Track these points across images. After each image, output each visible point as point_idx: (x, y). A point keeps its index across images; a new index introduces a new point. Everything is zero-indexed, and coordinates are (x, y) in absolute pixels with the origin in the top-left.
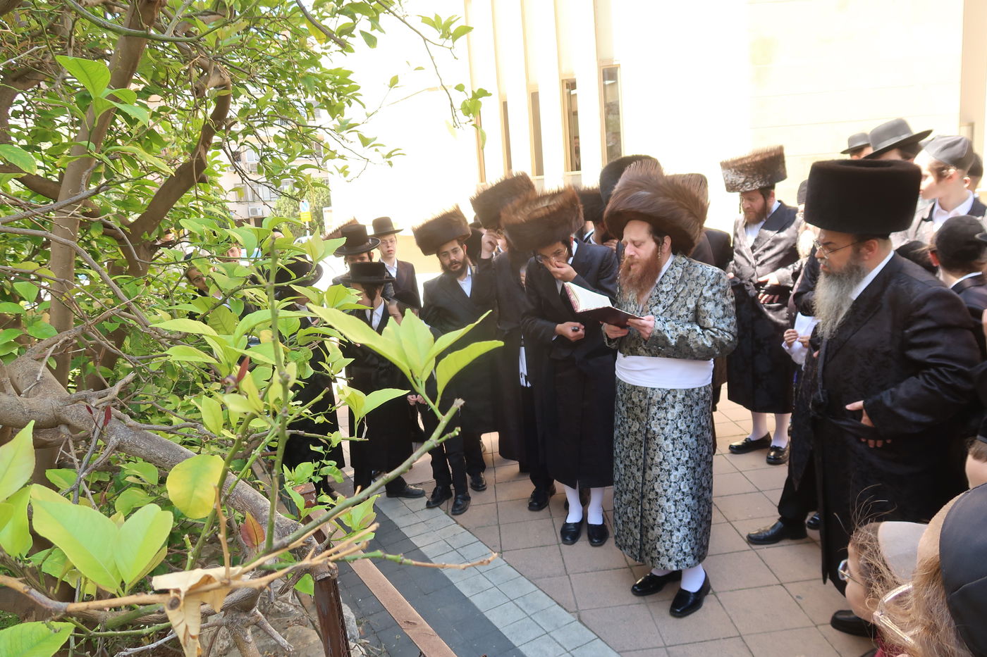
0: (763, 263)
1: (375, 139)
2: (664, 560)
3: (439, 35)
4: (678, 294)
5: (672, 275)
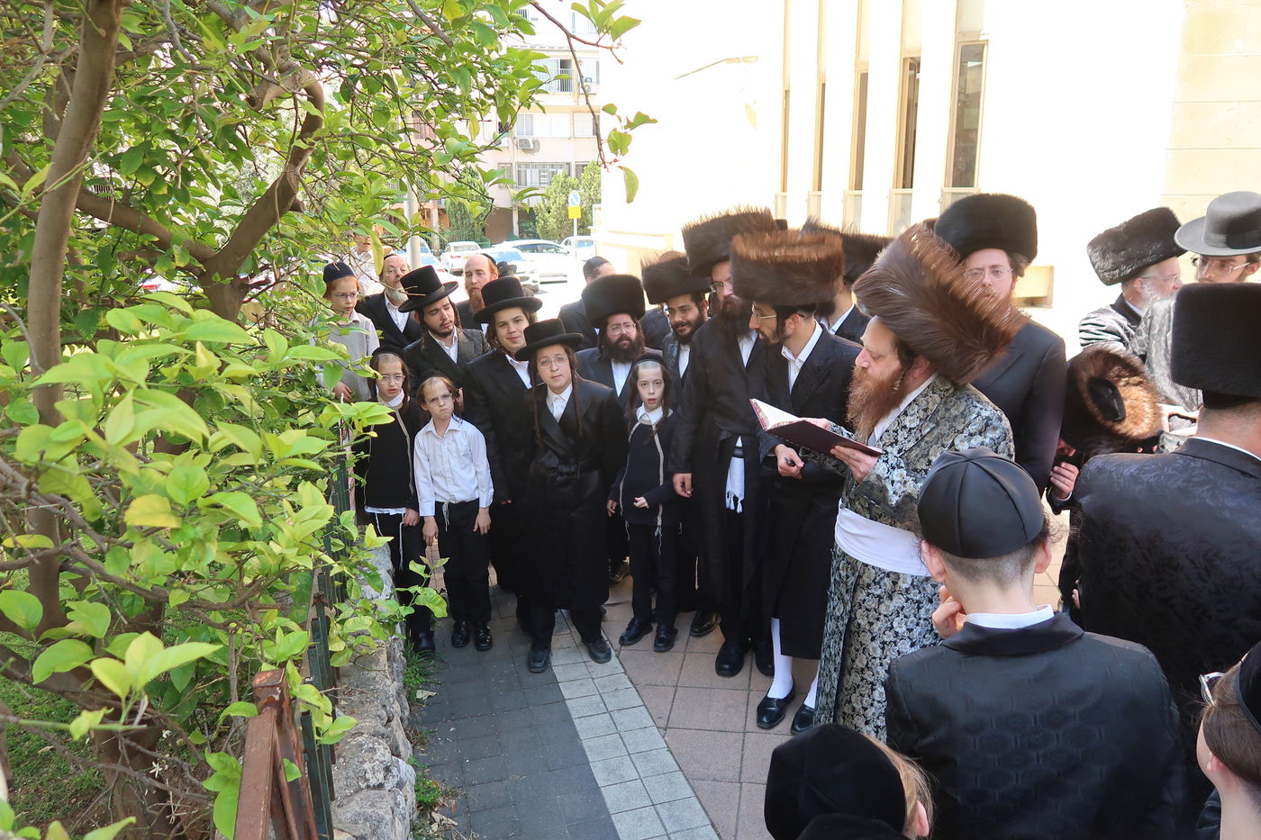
5: (924, 405)
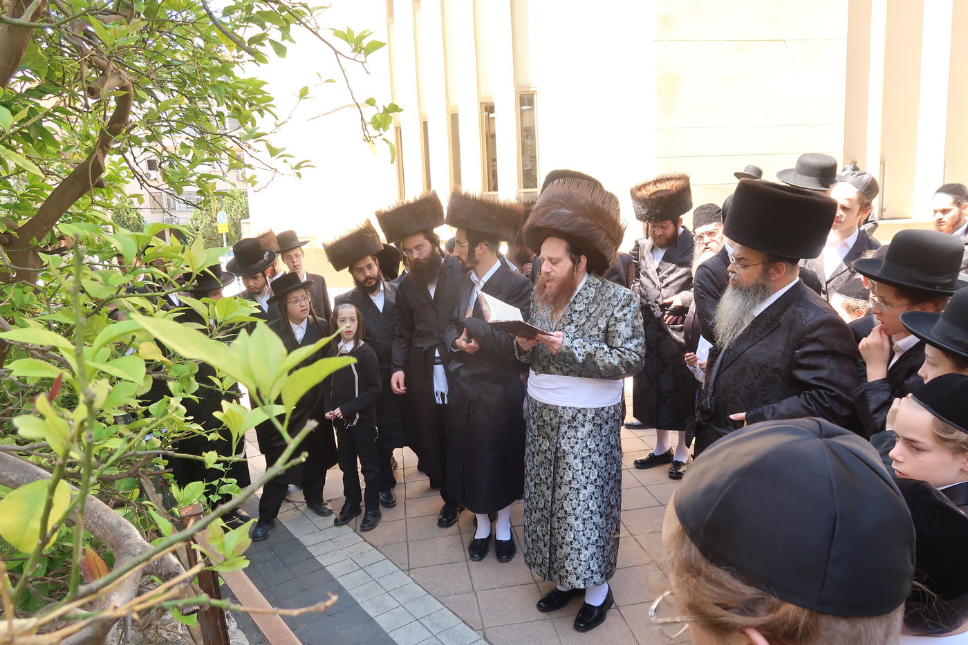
1: (284, 149)
2: (572, 579)
3: (351, 49)
4: (591, 314)
5: (586, 295)
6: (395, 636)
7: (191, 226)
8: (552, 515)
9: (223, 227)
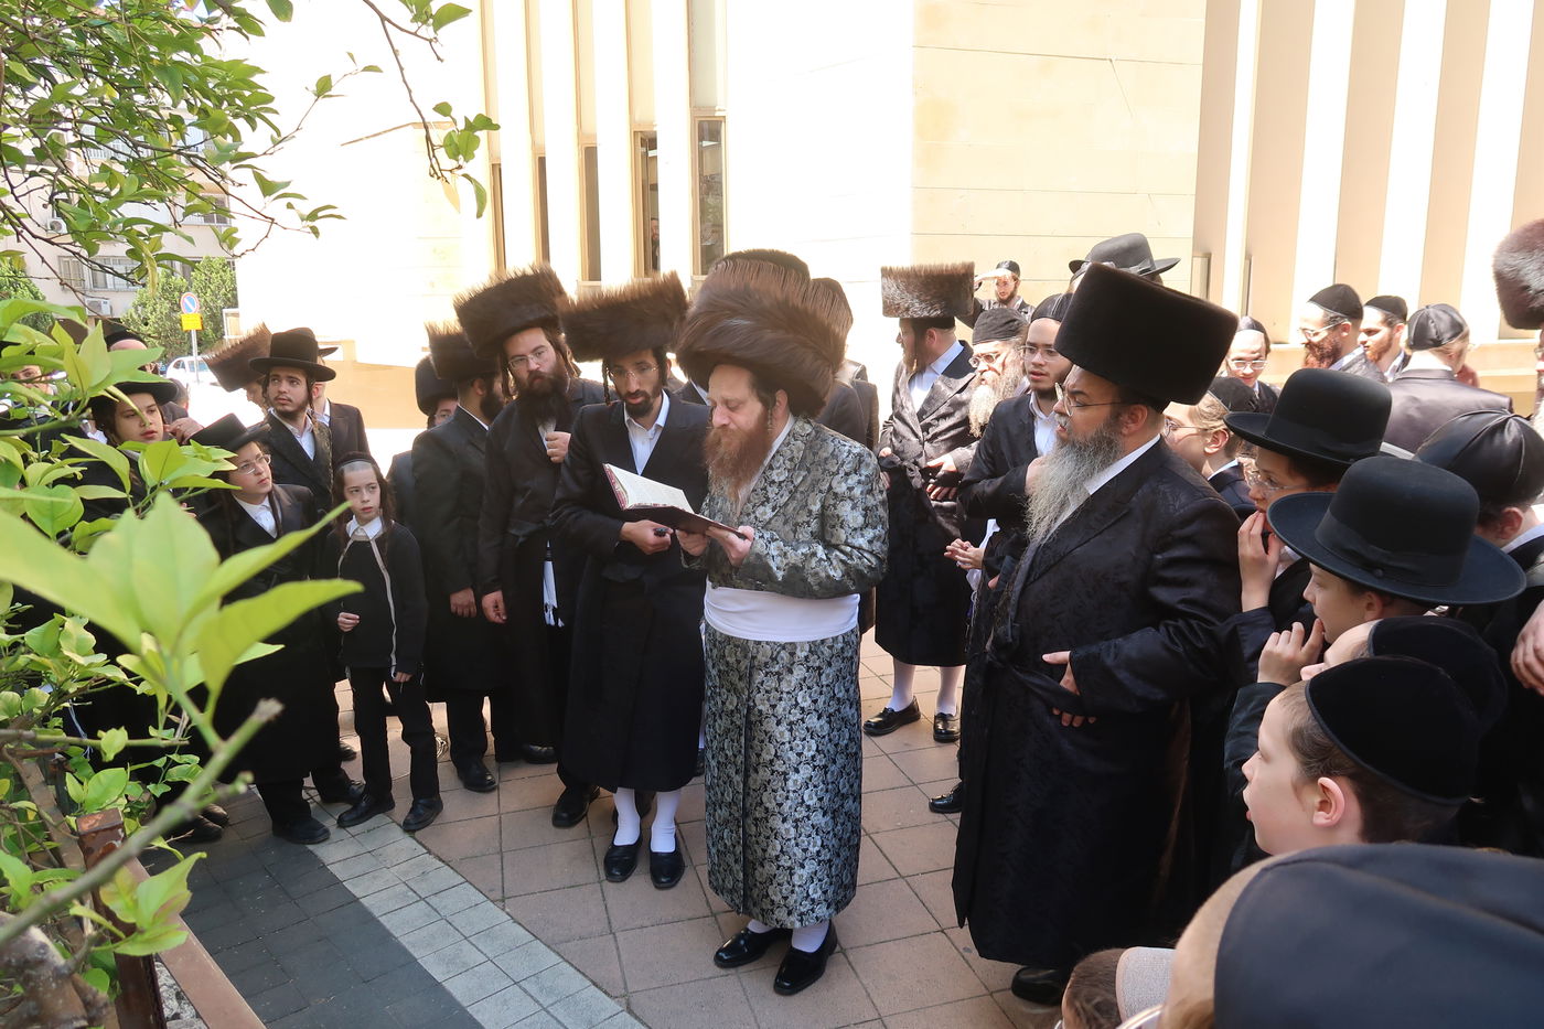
0: (935, 436)
1: (287, 184)
2: (781, 914)
3: (411, 16)
4: (796, 488)
5: (788, 455)
6: (480, 1013)
7: (135, 317)
8: (746, 814)
9: (191, 320)
